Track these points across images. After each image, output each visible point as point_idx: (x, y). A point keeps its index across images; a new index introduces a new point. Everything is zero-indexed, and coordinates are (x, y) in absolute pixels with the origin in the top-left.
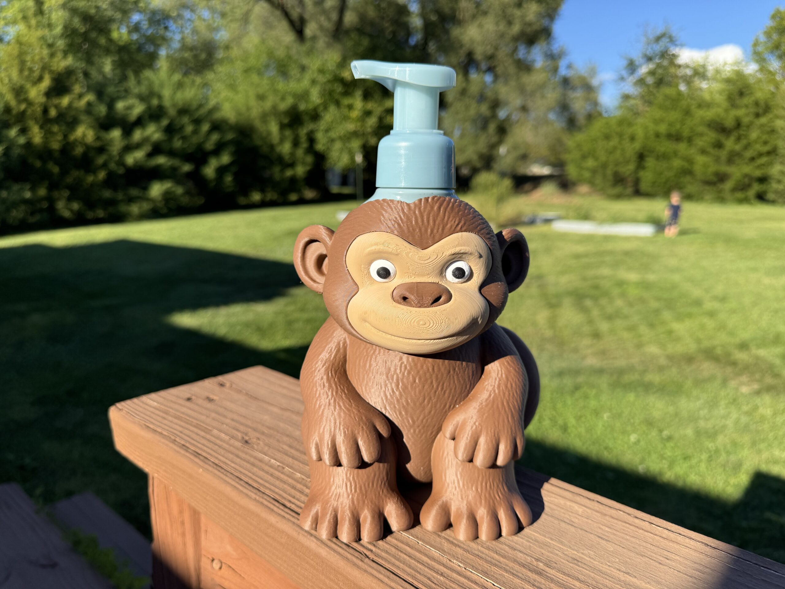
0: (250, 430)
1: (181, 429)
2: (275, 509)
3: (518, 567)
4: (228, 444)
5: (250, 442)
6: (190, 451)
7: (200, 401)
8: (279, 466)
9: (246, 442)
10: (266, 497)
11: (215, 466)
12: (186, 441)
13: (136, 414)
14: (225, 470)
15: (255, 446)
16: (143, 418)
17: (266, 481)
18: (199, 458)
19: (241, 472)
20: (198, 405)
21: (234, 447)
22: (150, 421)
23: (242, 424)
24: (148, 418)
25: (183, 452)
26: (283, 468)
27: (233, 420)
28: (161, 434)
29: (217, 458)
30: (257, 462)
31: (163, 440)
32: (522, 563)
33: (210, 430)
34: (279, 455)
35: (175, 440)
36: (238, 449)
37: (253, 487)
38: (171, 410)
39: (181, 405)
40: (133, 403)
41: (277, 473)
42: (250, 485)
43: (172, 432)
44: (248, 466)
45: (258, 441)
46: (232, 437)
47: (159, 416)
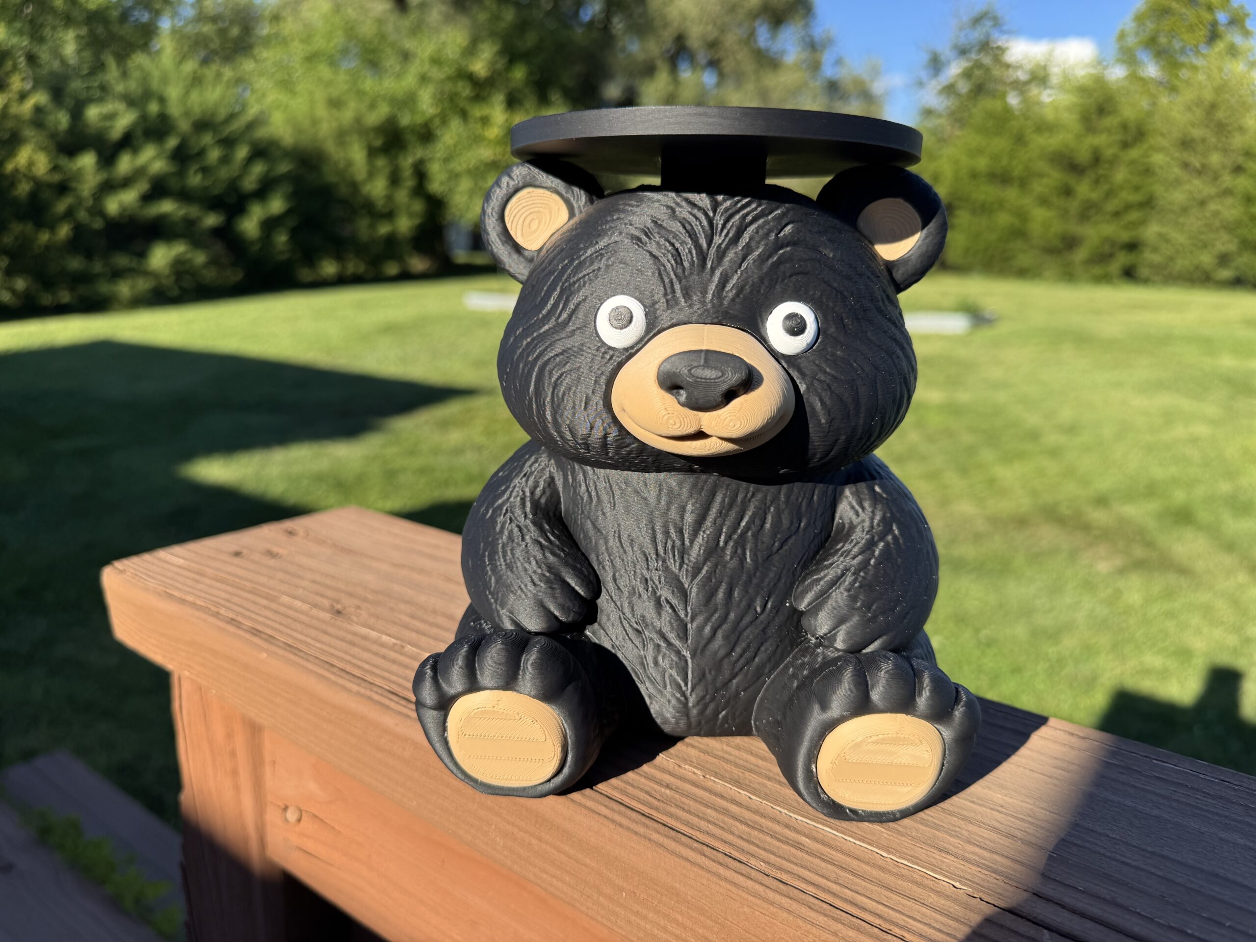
0: (343, 595)
1: (227, 596)
2: (392, 705)
4: (307, 615)
5: (344, 612)
6: (245, 628)
7: (256, 557)
8: (396, 644)
9: (339, 612)
10: (375, 689)
11: (288, 648)
12: (236, 613)
13: (149, 576)
14: (305, 653)
15: (355, 619)
16: (161, 581)
17: (375, 666)
18: (262, 638)
19: (332, 655)
20: (253, 561)
21: (319, 620)
22: (172, 586)
23: (328, 587)
24: (169, 582)
25: (231, 629)
26: (403, 647)
27: (314, 582)
28: (193, 604)
29: (290, 636)
30: (357, 640)
31: (197, 613)
33: (276, 596)
34: (394, 630)
35: (218, 613)
36: (325, 622)
37: (354, 675)
38: (207, 569)
39: (225, 562)
40: (143, 560)
41: (392, 655)
42: (348, 673)
43: (212, 601)
44: (344, 645)
45: (358, 611)
46: (314, 605)
47: (187, 578)
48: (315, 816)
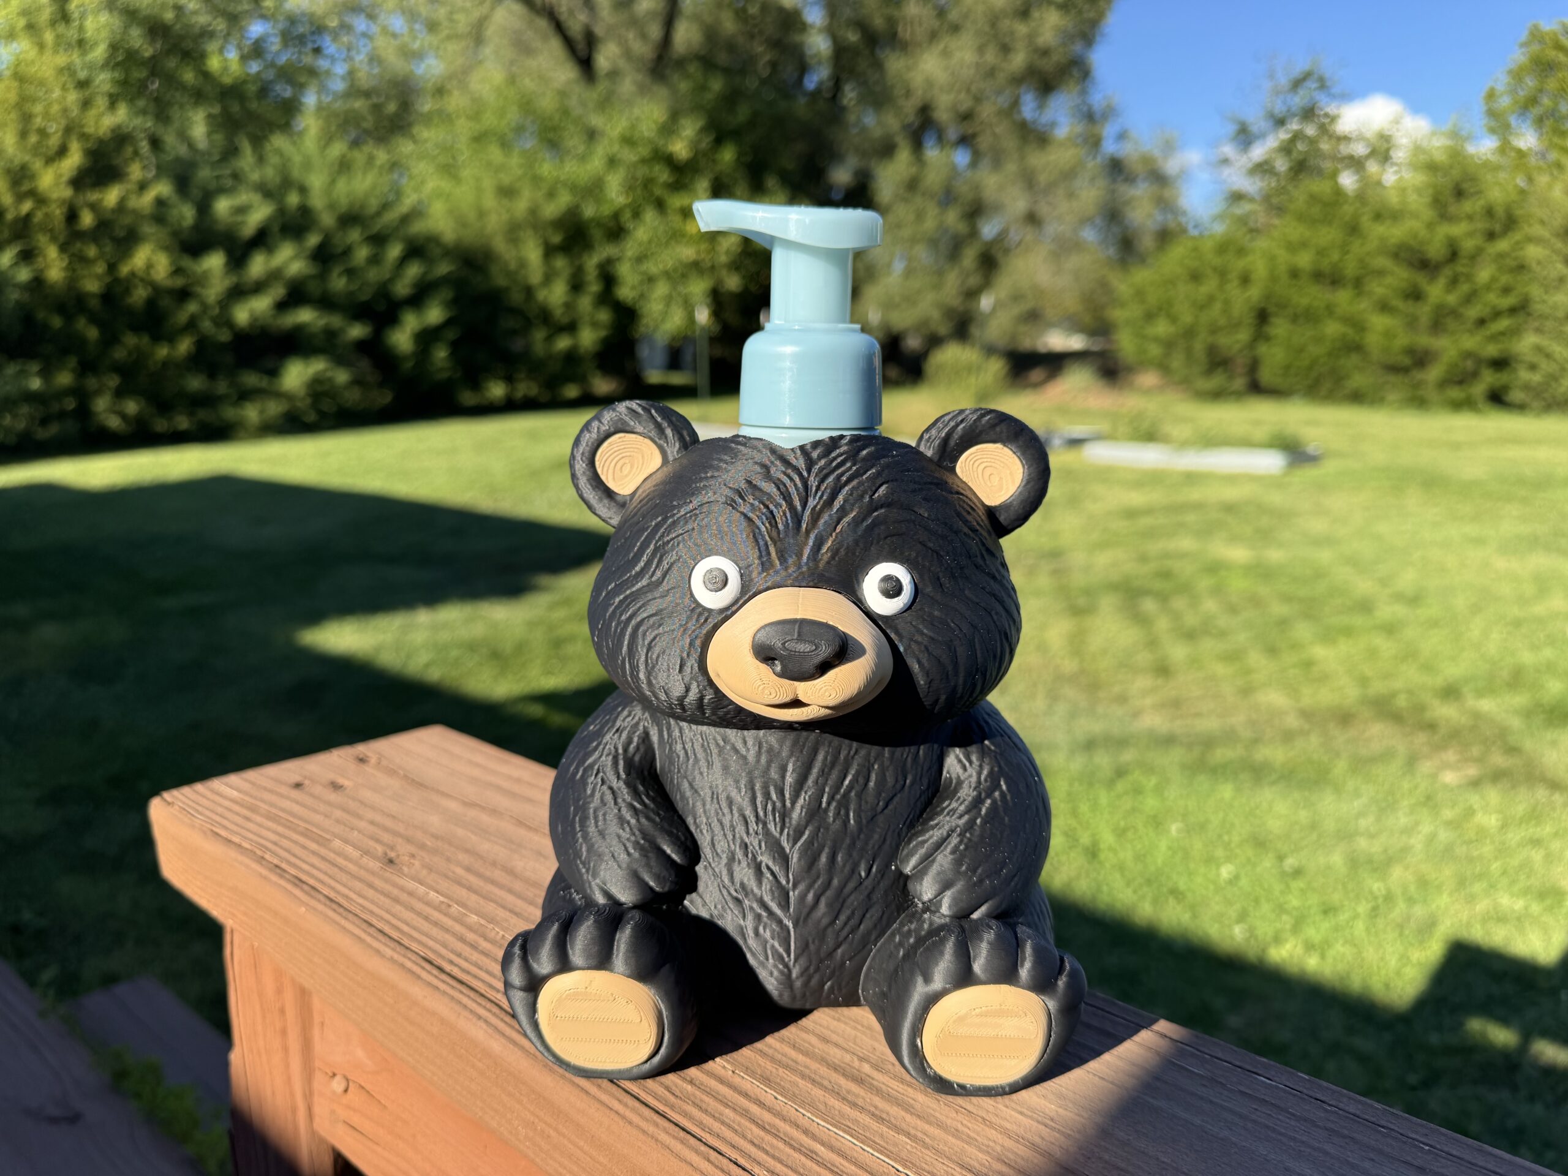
0: (400, 840)
1: (275, 838)
2: (424, 975)
3: (825, 1069)
4: (356, 864)
5: (397, 861)
6: (287, 876)
7: (318, 790)
8: (443, 902)
9: (391, 861)
10: (410, 955)
11: (328, 903)
12: (282, 859)
13: (197, 811)
14: (346, 909)
15: (405, 869)
16: (208, 817)
17: (415, 928)
18: (302, 889)
19: (372, 912)
20: (312, 795)
21: (367, 870)
22: (220, 824)
23: (386, 829)
24: (218, 818)
25: (274, 878)
26: (449, 906)
27: (372, 823)
28: (240, 846)
29: (333, 889)
30: (404, 897)
31: (241, 858)
32: (834, 1062)
33: (328, 840)
34: (444, 885)
35: (263, 858)
36: (373, 873)
37: (390, 938)
38: (262, 805)
39: (283, 796)
40: (195, 791)
41: (436, 915)
42: (385, 935)
43: (260, 845)
44: (387, 902)
45: (412, 861)
46: (366, 852)
47: (238, 814)
48: (363, 1088)
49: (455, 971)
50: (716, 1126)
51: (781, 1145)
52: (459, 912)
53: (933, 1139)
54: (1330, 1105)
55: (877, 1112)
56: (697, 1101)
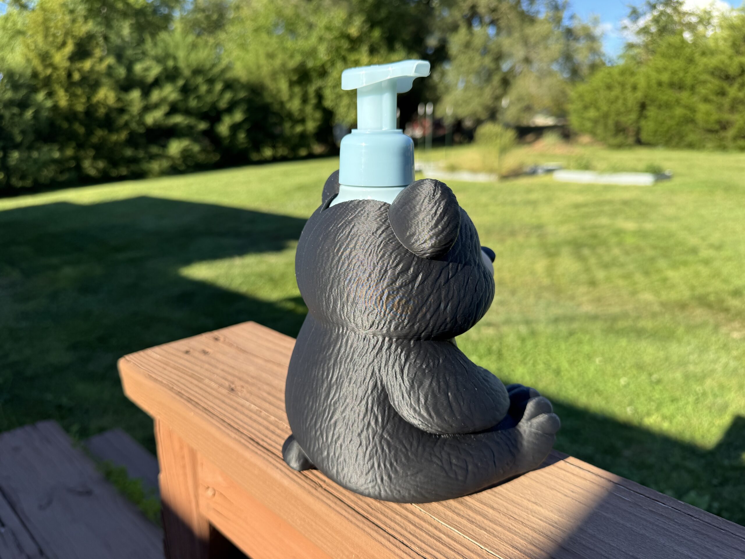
0: (236, 379)
1: (178, 378)
4: (217, 391)
5: (235, 389)
6: (185, 397)
7: (197, 354)
8: (258, 410)
9: (232, 390)
10: (243, 436)
11: (204, 410)
12: (182, 389)
13: (141, 365)
14: (212, 414)
15: (240, 394)
16: (148, 369)
17: (245, 423)
18: (192, 404)
19: (225, 415)
20: (194, 357)
21: (222, 394)
22: (152, 371)
23: (230, 374)
24: (151, 369)
25: (178, 398)
26: (261, 412)
27: (223, 370)
28: (161, 382)
29: (206, 403)
30: (239, 407)
31: (162, 388)
33: (203, 379)
34: (258, 401)
35: (173, 388)
36: (224, 395)
37: (234, 428)
38: (171, 362)
39: (180, 357)
40: (139, 355)
41: (255, 416)
42: (232, 426)
43: (171, 381)
44: (232, 410)
45: (242, 389)
46: (221, 385)
47: (160, 366)
48: (222, 494)
49: (265, 445)
50: (393, 524)
51: (424, 535)
52: (265, 415)
53: (498, 532)
54: (696, 518)
55: (470, 518)
56: (383, 512)
